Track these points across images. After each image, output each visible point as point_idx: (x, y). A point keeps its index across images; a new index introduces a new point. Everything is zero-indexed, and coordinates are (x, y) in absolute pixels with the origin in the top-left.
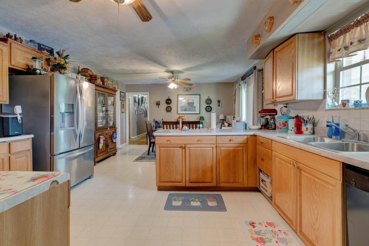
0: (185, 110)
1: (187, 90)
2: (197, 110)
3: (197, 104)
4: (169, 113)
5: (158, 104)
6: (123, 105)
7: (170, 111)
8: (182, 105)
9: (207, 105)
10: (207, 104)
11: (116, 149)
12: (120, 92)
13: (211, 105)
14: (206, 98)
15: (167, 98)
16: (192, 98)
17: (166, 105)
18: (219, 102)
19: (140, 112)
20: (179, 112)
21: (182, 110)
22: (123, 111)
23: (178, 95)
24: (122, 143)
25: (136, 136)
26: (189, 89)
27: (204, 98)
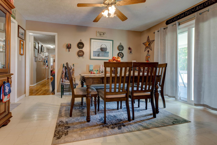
0: (99, 56)
1: (100, 35)
2: (109, 56)
3: (109, 50)
4: (81, 58)
5: (69, 47)
6: (23, 45)
7: (82, 56)
8: (95, 50)
9: (118, 52)
10: (119, 50)
11: (9, 113)
12: (19, 26)
13: (123, 52)
14: (118, 44)
15: (78, 41)
16: (105, 44)
17: (78, 50)
18: (129, 49)
19: (40, 59)
20: (92, 57)
21: (95, 56)
22: (22, 53)
23: (91, 39)
24: (19, 94)
25: (36, 84)
26: (102, 34)
27: (117, 44)
